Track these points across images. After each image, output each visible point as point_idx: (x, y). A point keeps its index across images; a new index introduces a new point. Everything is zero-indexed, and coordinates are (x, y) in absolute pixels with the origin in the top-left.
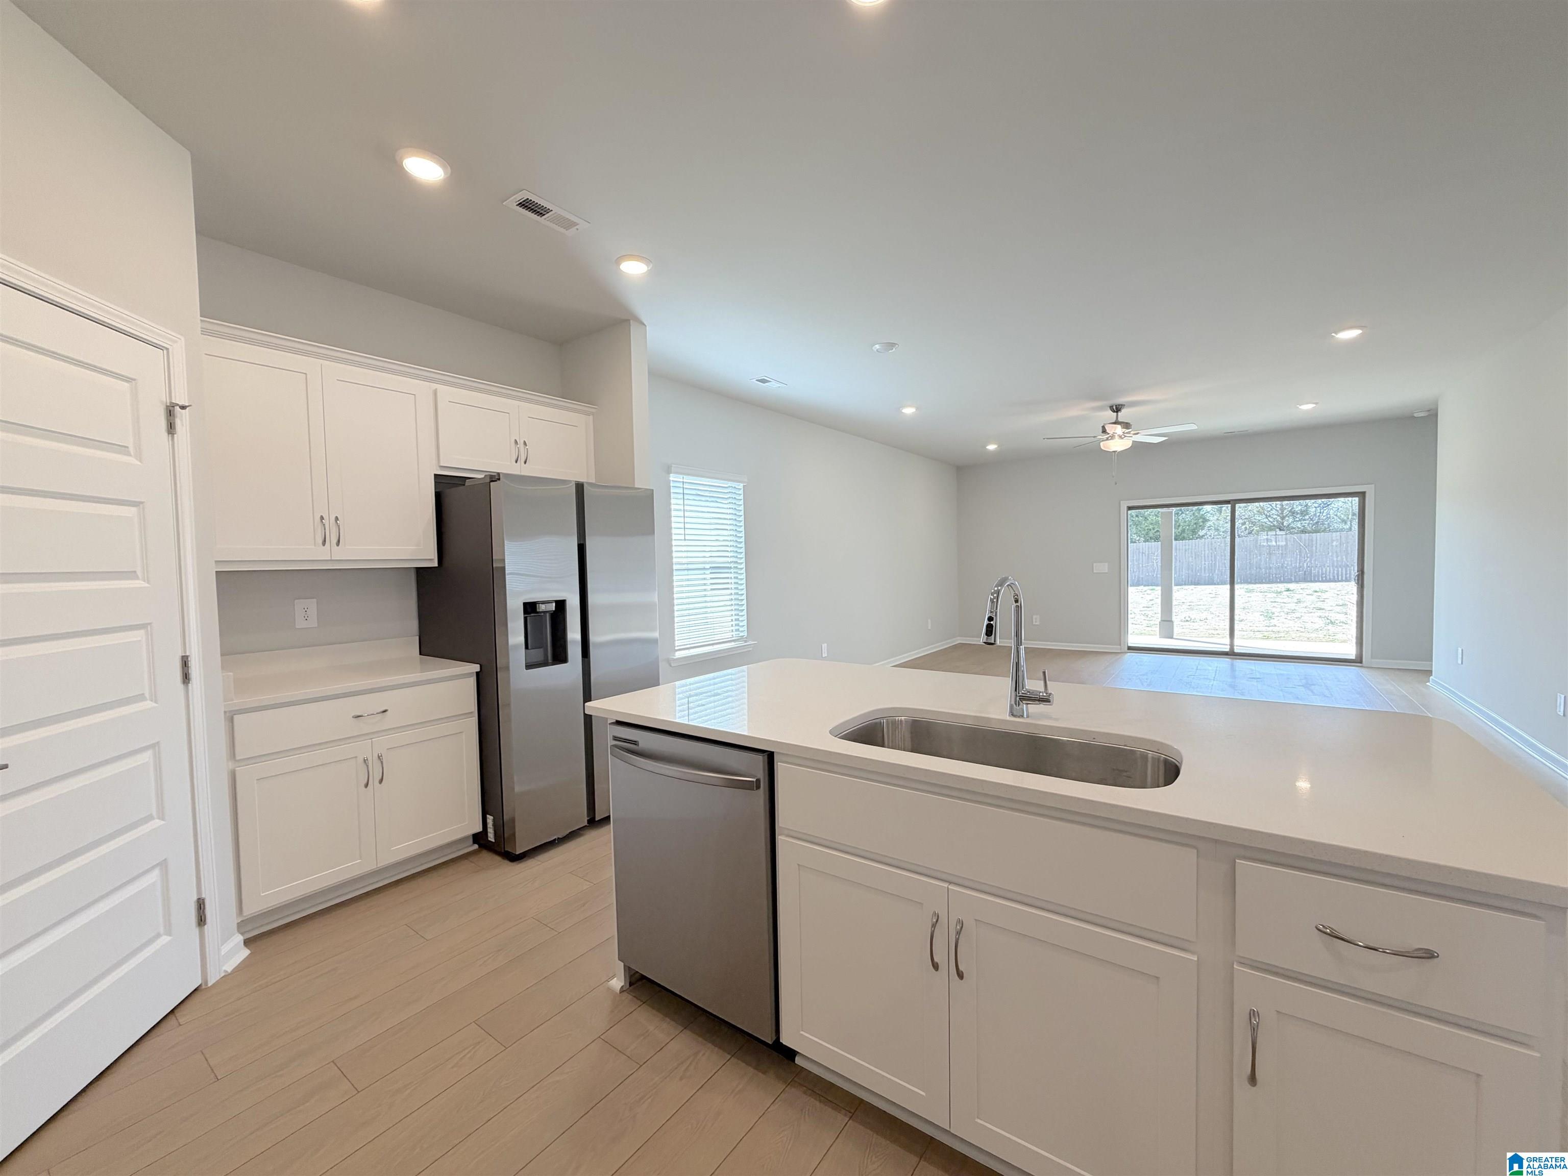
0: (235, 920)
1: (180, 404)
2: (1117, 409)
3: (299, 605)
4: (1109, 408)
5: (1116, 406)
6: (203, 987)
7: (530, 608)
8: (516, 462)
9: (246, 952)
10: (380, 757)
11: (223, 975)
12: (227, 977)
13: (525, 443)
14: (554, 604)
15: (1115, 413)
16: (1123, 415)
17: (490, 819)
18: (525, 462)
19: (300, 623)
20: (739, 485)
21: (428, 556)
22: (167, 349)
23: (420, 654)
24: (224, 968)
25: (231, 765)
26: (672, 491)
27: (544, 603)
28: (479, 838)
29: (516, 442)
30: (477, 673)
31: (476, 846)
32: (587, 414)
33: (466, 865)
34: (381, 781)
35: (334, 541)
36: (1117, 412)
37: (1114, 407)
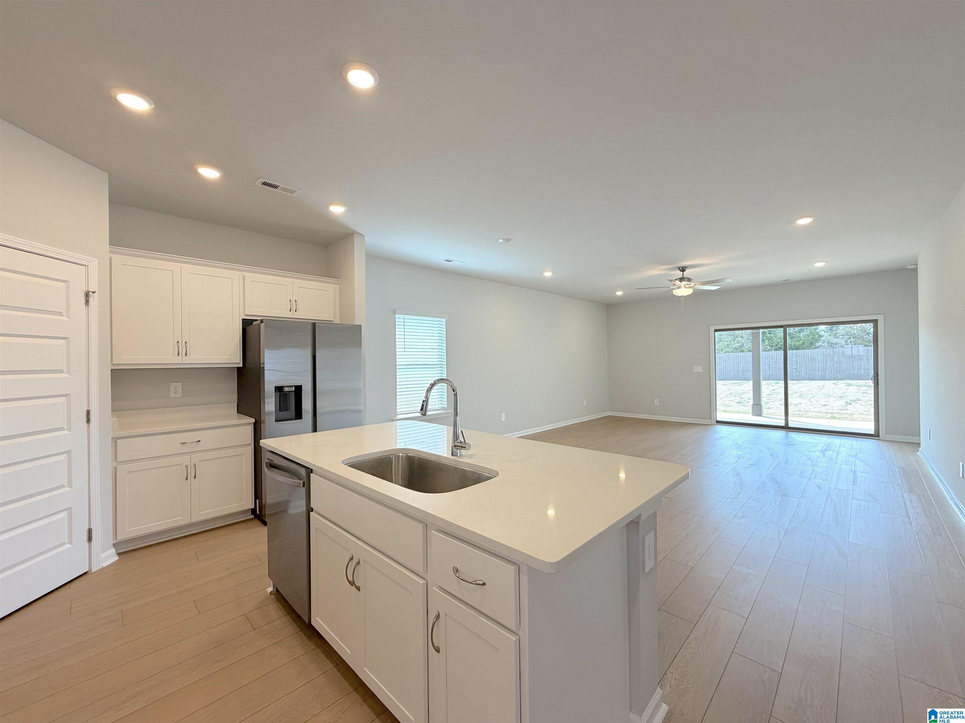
0: (112, 542)
1: (92, 291)
2: (683, 269)
3: (172, 386)
4: (678, 269)
5: (682, 267)
6: (90, 572)
7: (279, 389)
8: (290, 311)
9: (117, 558)
10: (195, 465)
11: (101, 567)
12: (103, 569)
13: (296, 301)
14: (294, 387)
15: (682, 272)
16: (687, 273)
17: (258, 501)
18: (296, 311)
19: (172, 395)
20: (443, 320)
21: (238, 361)
22: (87, 266)
23: (237, 413)
24: (102, 565)
25: (115, 464)
26: (396, 324)
27: (287, 387)
28: (253, 511)
29: (290, 301)
30: (254, 423)
31: (253, 516)
32: (336, 284)
34: (195, 477)
35: (184, 354)
36: (683, 271)
37: (681, 269)
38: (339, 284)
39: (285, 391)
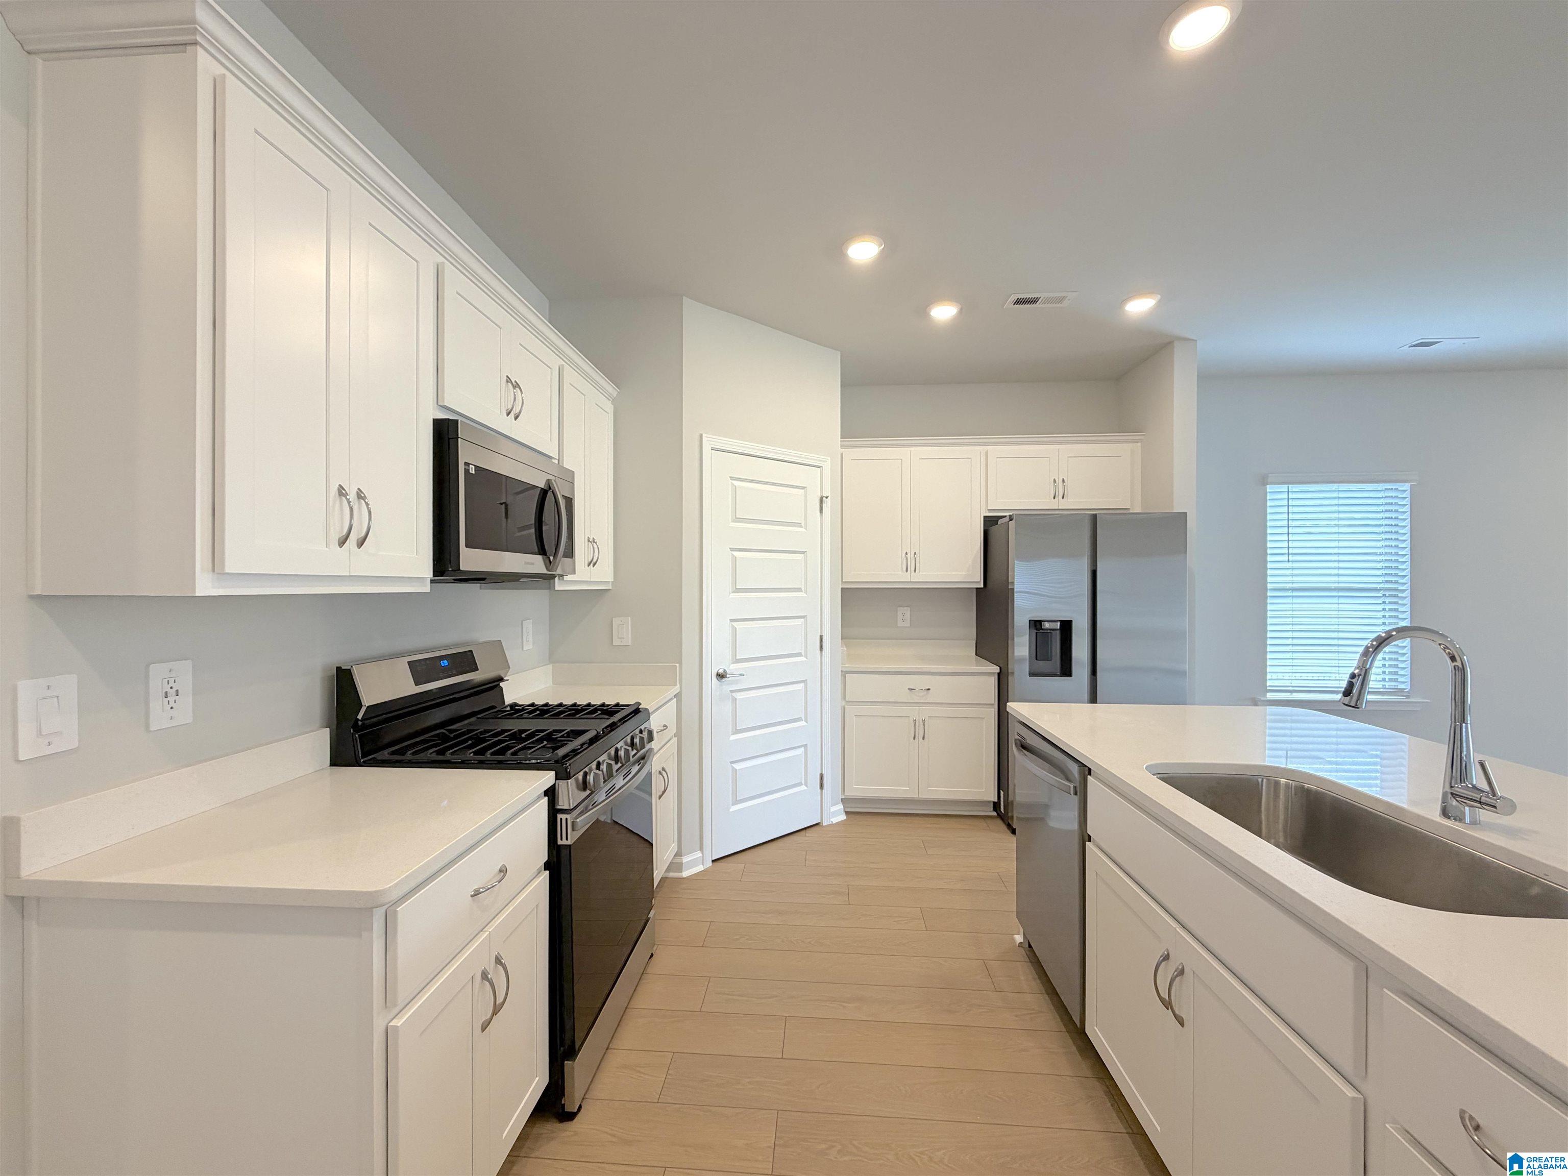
0: (841, 797)
1: (825, 496)
3: (901, 611)
6: (821, 824)
7: (1036, 625)
8: (1054, 498)
9: (843, 817)
10: (924, 721)
11: (831, 823)
12: (832, 825)
13: (1063, 481)
14: (1059, 623)
17: (1002, 793)
18: (1063, 498)
19: (900, 624)
20: (1403, 486)
21: (976, 578)
22: (822, 467)
23: (976, 655)
24: (831, 820)
25: (844, 703)
26: (1269, 506)
27: (1049, 621)
28: (996, 806)
29: (1055, 481)
30: (998, 673)
31: (995, 814)
33: (983, 824)
34: (923, 738)
35: (913, 569)
38: (1141, 441)
39: (1045, 628)
